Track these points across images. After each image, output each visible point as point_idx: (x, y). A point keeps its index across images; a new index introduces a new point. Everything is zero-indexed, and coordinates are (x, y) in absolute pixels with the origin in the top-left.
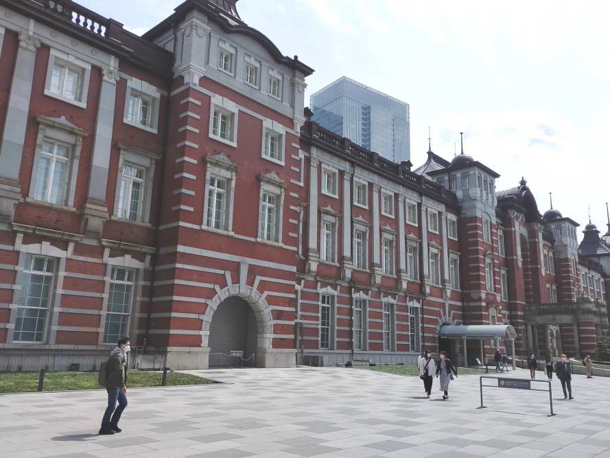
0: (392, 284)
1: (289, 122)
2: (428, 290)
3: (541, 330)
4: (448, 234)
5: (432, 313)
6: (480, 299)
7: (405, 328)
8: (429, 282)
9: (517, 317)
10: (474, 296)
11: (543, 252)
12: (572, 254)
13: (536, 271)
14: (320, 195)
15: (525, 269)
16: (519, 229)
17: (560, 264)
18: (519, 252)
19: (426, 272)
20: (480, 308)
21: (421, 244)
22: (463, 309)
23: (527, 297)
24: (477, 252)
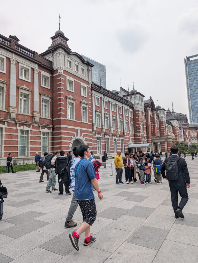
0: (115, 133)
1: (88, 83)
2: (125, 134)
3: (156, 144)
4: (131, 116)
5: (126, 141)
6: (140, 136)
7: (119, 146)
8: (126, 131)
9: (149, 140)
10: (138, 135)
11: (156, 120)
12: (164, 120)
13: (154, 126)
14: (96, 106)
15: (151, 125)
16: (150, 113)
17: (161, 123)
18: (150, 120)
19: (125, 129)
20: (140, 139)
21: (123, 120)
22: (135, 139)
23: (152, 134)
24: (139, 121)
